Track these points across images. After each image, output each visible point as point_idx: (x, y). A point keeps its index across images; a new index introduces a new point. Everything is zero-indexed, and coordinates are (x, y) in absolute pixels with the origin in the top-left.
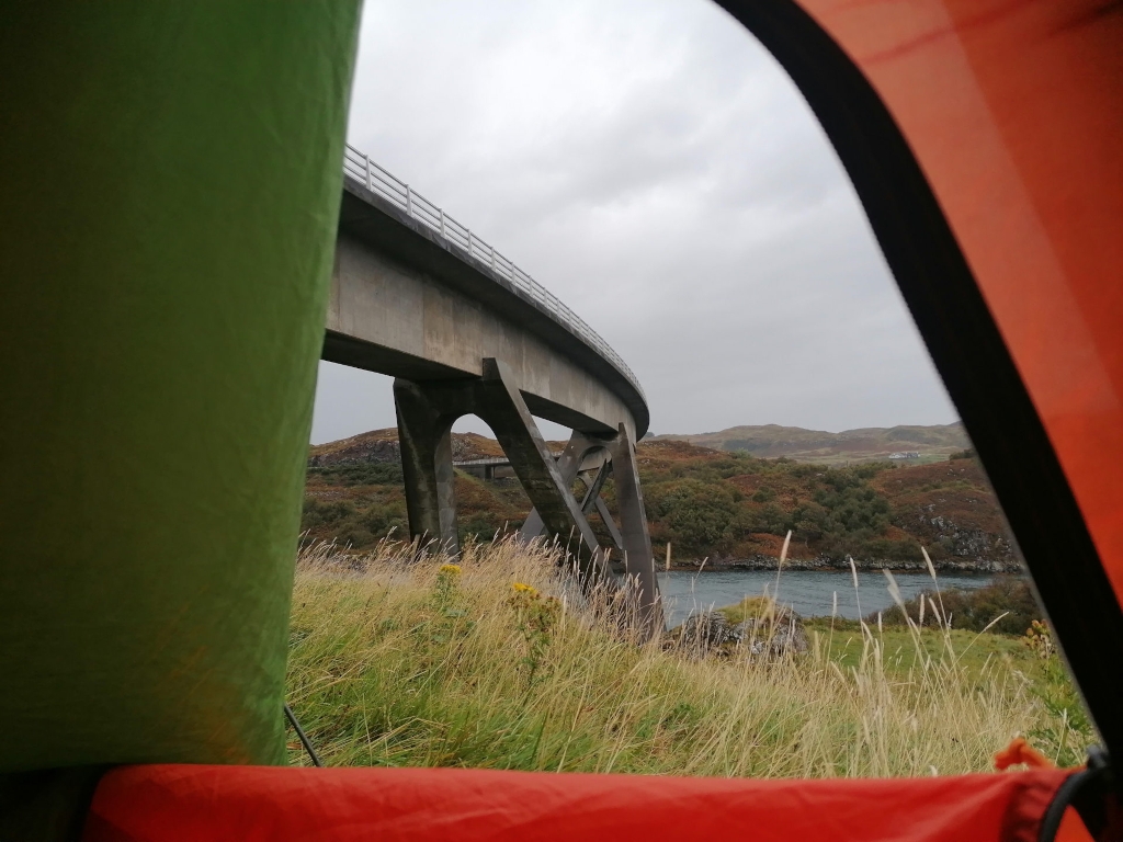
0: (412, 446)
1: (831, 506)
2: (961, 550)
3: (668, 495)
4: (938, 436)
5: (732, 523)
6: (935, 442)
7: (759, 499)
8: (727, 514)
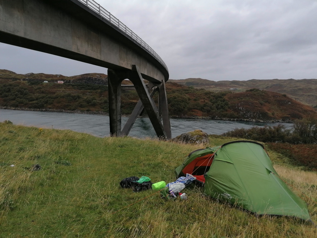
0: (111, 87)
1: (214, 103)
2: (246, 116)
3: (171, 98)
4: (243, 84)
5: (187, 106)
6: (242, 85)
7: (195, 100)
8: (186, 104)
